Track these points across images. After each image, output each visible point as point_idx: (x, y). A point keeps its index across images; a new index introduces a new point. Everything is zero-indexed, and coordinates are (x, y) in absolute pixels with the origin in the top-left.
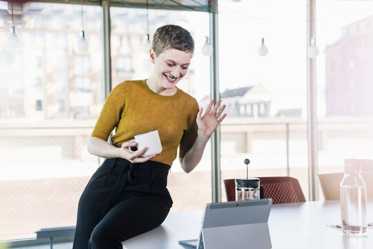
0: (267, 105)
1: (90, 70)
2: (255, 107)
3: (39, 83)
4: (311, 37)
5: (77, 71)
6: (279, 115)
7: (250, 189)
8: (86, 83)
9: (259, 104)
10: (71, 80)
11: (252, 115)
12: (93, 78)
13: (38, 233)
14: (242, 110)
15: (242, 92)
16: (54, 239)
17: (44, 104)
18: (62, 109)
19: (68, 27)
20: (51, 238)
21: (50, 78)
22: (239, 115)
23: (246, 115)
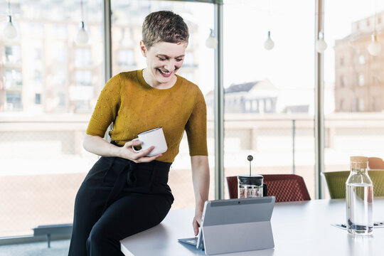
0: (273, 101)
1: (91, 63)
2: (261, 104)
3: (38, 76)
4: (319, 30)
5: (78, 64)
6: (285, 111)
7: (253, 186)
8: (87, 77)
9: (265, 100)
10: (72, 73)
11: (258, 111)
12: (94, 72)
13: (36, 230)
14: (248, 106)
15: (248, 87)
16: (52, 236)
17: (43, 98)
18: (62, 103)
19: (68, 18)
20: (49, 235)
21: (49, 71)
22: (244, 111)
23: (251, 111)
